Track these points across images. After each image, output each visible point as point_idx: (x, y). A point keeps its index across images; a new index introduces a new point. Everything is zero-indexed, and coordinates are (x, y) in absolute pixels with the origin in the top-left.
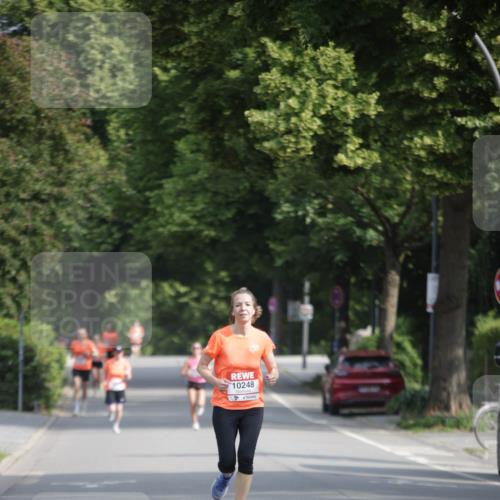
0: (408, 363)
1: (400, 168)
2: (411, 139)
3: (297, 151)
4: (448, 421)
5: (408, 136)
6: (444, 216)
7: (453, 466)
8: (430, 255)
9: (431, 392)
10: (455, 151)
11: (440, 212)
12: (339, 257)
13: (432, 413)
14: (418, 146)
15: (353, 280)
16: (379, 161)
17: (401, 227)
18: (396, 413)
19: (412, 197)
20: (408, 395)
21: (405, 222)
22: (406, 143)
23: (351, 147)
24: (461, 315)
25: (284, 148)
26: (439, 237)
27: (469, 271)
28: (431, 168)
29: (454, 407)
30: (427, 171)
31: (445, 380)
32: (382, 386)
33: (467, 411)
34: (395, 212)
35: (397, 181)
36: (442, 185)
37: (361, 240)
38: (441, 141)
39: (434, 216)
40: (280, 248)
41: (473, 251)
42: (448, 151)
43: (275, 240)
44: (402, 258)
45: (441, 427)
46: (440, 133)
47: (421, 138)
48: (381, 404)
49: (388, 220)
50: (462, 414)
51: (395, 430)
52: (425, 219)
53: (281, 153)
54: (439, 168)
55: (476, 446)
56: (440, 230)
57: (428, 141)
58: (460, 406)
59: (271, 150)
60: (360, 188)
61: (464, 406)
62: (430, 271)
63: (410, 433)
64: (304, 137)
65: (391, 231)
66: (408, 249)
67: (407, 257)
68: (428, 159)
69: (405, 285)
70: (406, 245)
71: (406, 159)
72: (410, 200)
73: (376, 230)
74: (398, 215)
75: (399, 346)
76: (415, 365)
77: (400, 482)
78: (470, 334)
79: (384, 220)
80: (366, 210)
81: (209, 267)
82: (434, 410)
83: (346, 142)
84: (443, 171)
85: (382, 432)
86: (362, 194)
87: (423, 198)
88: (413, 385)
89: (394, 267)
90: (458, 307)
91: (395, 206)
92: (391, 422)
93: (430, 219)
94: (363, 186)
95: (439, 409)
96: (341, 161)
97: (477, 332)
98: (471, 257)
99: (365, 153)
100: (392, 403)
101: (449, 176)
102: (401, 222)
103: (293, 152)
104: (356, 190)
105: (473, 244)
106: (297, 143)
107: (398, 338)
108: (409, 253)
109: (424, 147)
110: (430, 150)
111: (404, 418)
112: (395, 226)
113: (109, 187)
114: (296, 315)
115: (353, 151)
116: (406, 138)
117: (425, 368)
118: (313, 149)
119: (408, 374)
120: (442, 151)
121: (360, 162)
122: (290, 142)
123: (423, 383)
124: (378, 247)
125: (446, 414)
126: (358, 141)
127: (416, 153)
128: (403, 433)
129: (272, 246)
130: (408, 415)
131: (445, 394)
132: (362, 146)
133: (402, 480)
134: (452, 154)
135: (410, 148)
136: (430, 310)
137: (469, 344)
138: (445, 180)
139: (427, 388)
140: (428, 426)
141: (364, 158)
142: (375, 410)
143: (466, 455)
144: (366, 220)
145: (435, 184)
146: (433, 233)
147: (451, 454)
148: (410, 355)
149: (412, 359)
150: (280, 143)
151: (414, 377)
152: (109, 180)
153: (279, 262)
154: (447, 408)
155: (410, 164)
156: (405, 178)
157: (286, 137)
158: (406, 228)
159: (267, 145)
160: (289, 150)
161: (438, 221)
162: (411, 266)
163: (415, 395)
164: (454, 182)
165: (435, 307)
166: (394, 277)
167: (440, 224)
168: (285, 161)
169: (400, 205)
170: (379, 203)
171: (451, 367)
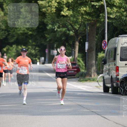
0: (81, 65)
1: (78, 16)
2: (80, 8)
3: (51, 11)
4: (91, 79)
5: (80, 7)
6: (89, 28)
7: (92, 90)
8: (86, 38)
9: (87, 72)
10: (91, 11)
11: (88, 27)
12: (63, 38)
13: (87, 77)
14: (82, 10)
15: (67, 44)
16: (72, 14)
17: (79, 31)
18: (78, 78)
19: (81, 23)
20: (81, 73)
21: (80, 29)
22: (79, 9)
23: (65, 10)
24: (94, 52)
25: (48, 10)
26: (88, 33)
27: (96, 41)
28: (85, 16)
29: (93, 76)
30: (84, 16)
31: (90, 69)
32: (75, 71)
33: (96, 77)
34: (77, 27)
35: (77, 19)
36: (88, 20)
37: (69, 34)
38: (88, 9)
39: (87, 28)
40: (48, 36)
41: (97, 37)
42: (90, 11)
43: (47, 34)
44: (79, 38)
45: (89, 81)
46: (87, 7)
47: (83, 8)
48: (74, 75)
49: (75, 29)
50: (95, 78)
51: (78, 82)
52: (85, 28)
53: (47, 12)
54: (87, 16)
55: (98, 85)
56: (88, 31)
57: (85, 9)
58: (94, 75)
59: (45, 11)
60: (68, 21)
61: (95, 75)
62: (86, 42)
63: (81, 82)
64: (53, 8)
65: (76, 31)
66: (80, 36)
67: (80, 38)
68: (84, 13)
69: (80, 45)
70: (80, 35)
71: (79, 13)
72: (81, 24)
73: (72, 31)
74: (78, 28)
75: (79, 61)
76: (83, 65)
77: (78, 94)
78: (96, 57)
79: (74, 29)
80: (70, 26)
81: (30, 41)
82: (88, 76)
83: (64, 9)
84: (88, 16)
85: (74, 82)
86: (69, 22)
87: (84, 23)
88: (82, 71)
89: (77, 41)
90: (93, 50)
91: (77, 25)
92: (77, 80)
93: (86, 29)
94: (69, 20)
95: (89, 76)
96: (62, 14)
97: (98, 57)
98: (96, 38)
99: (69, 12)
100: (77, 75)
101: (90, 18)
102: (79, 29)
103: (50, 11)
104: (67, 21)
105: (97, 35)
106: (51, 9)
107: (78, 59)
108: (81, 37)
109: (83, 10)
110: (85, 11)
111: (80, 79)
112: (77, 30)
113: (4, 21)
114: (53, 53)
115: (65, 11)
116: (79, 8)
117: (85, 66)
118: (55, 11)
119: (81, 68)
120: (88, 11)
121: (67, 14)
122: (49, 9)
123: (85, 70)
124: (73, 36)
125: (91, 77)
126: (67, 8)
127: (82, 12)
128: (80, 82)
129: (46, 35)
130: (81, 78)
131: (90, 73)
132: (68, 10)
133: (79, 94)
134: (91, 12)
135: (80, 10)
136: (86, 51)
137: (96, 60)
138: (89, 19)
139: (86, 71)
140: (86, 81)
141: (68, 13)
142: (73, 77)
143: (96, 87)
144: (70, 29)
145: (86, 20)
146: (87, 32)
147: (92, 87)
148: (82, 63)
149: (82, 64)
150: (47, 9)
151: (83, 68)
152: (4, 19)
153: (48, 40)
154: (91, 76)
155: (80, 15)
156: (79, 18)
157: (48, 8)
158: (80, 31)
159: (44, 9)
160: (49, 11)
161: (88, 29)
162: (82, 40)
163: (83, 73)
164: (91, 19)
165: (87, 50)
166: (77, 43)
167: (88, 30)
168: (48, 14)
169: (78, 25)
170: (73, 24)
171: (92, 66)
